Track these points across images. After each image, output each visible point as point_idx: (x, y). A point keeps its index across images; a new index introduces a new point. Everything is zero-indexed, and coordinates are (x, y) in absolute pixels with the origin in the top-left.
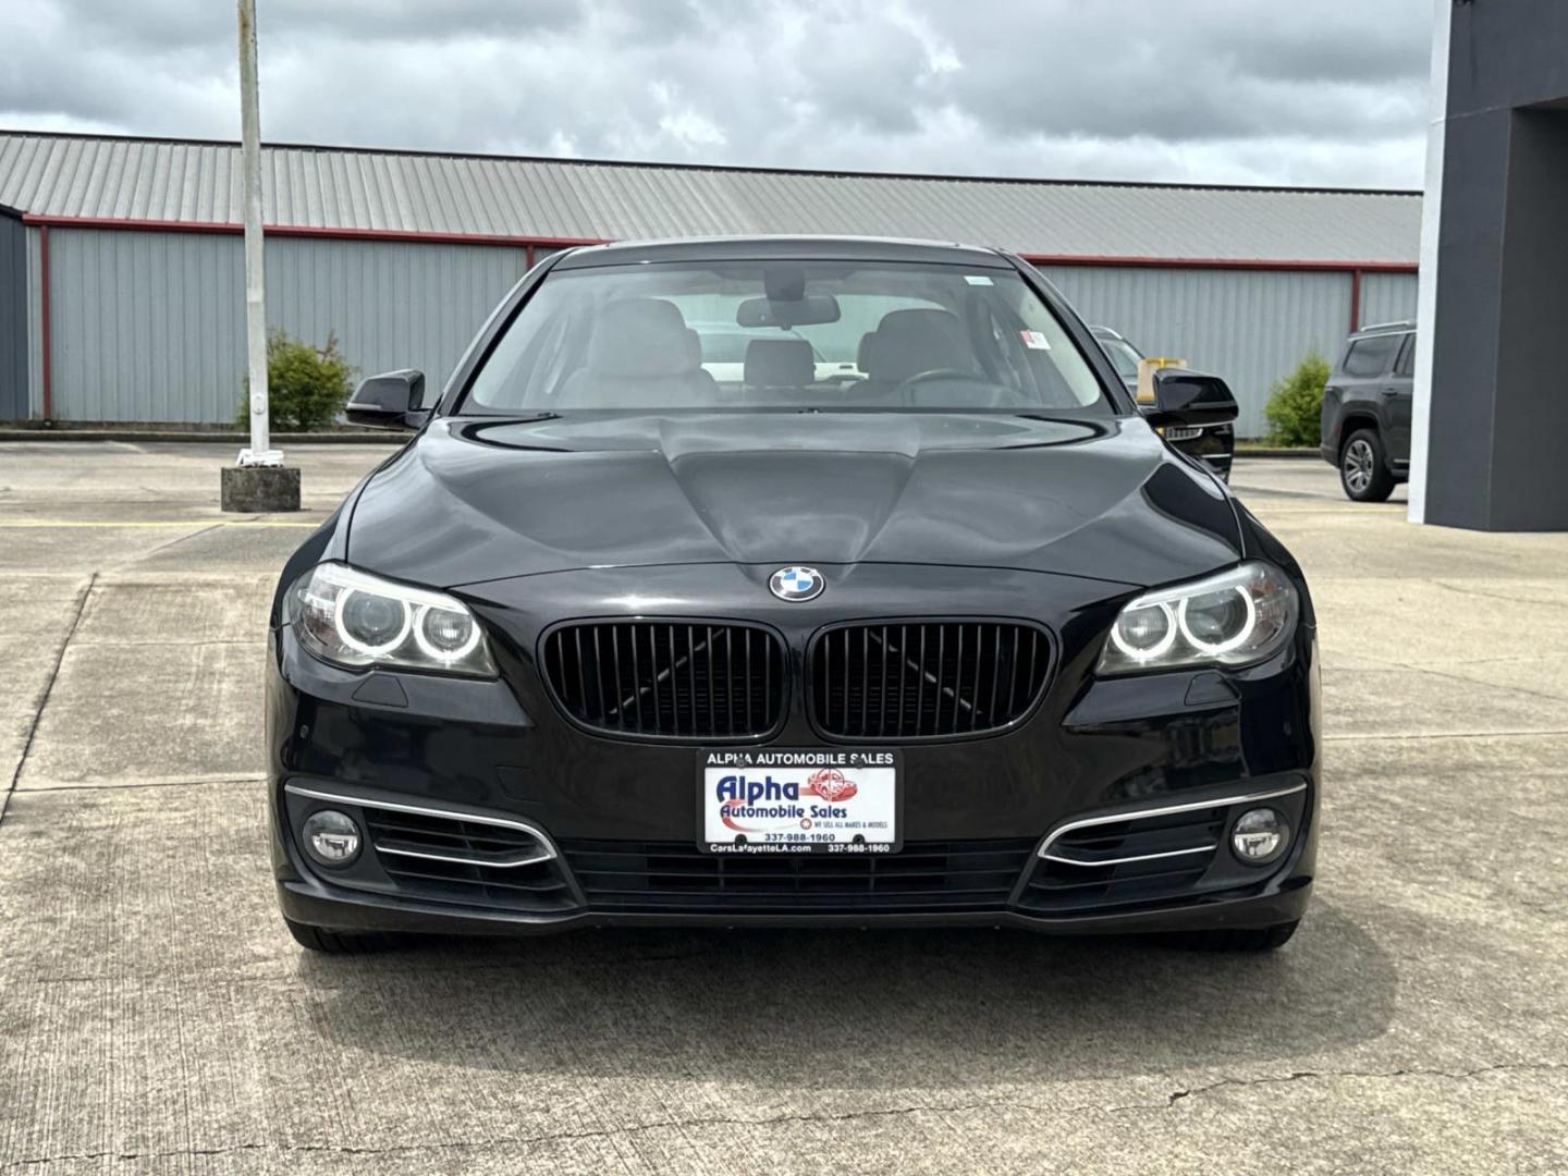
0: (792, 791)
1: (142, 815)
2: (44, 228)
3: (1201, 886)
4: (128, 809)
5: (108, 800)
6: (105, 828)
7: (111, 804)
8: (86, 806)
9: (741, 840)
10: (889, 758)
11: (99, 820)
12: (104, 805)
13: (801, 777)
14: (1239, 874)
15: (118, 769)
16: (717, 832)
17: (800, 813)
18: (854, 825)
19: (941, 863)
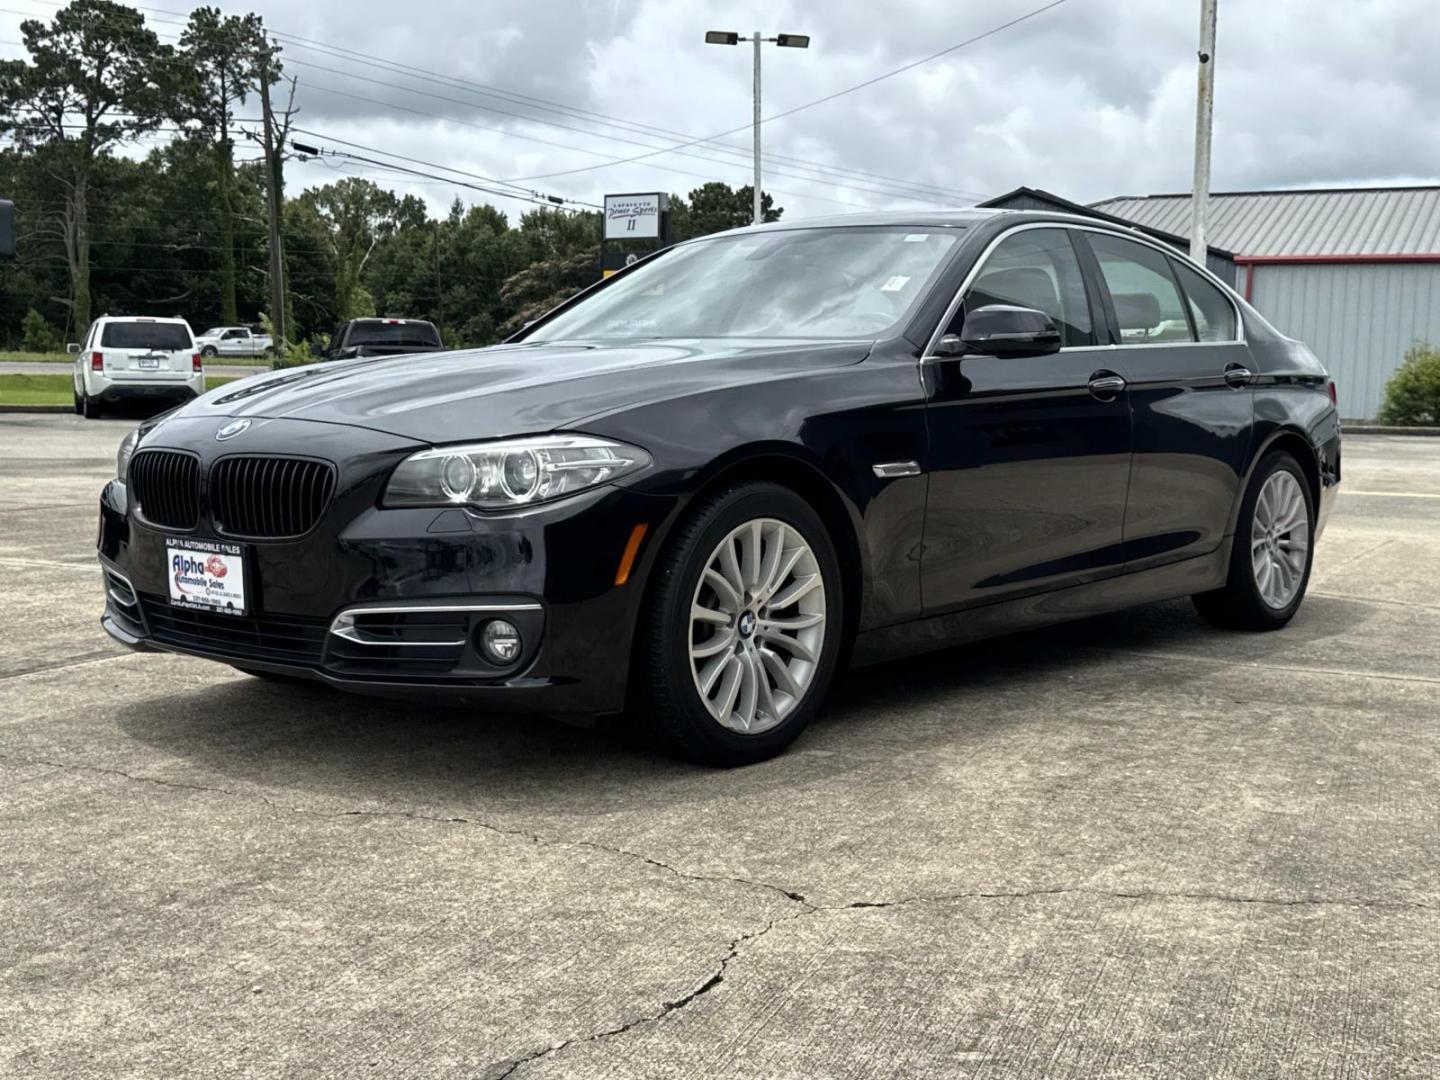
0: (200, 568)
2: (1250, 266)
3: (457, 672)
9: (183, 598)
10: (236, 549)
13: (201, 558)
14: (484, 668)
16: (175, 593)
17: (205, 583)
18: (227, 595)
19: (298, 632)
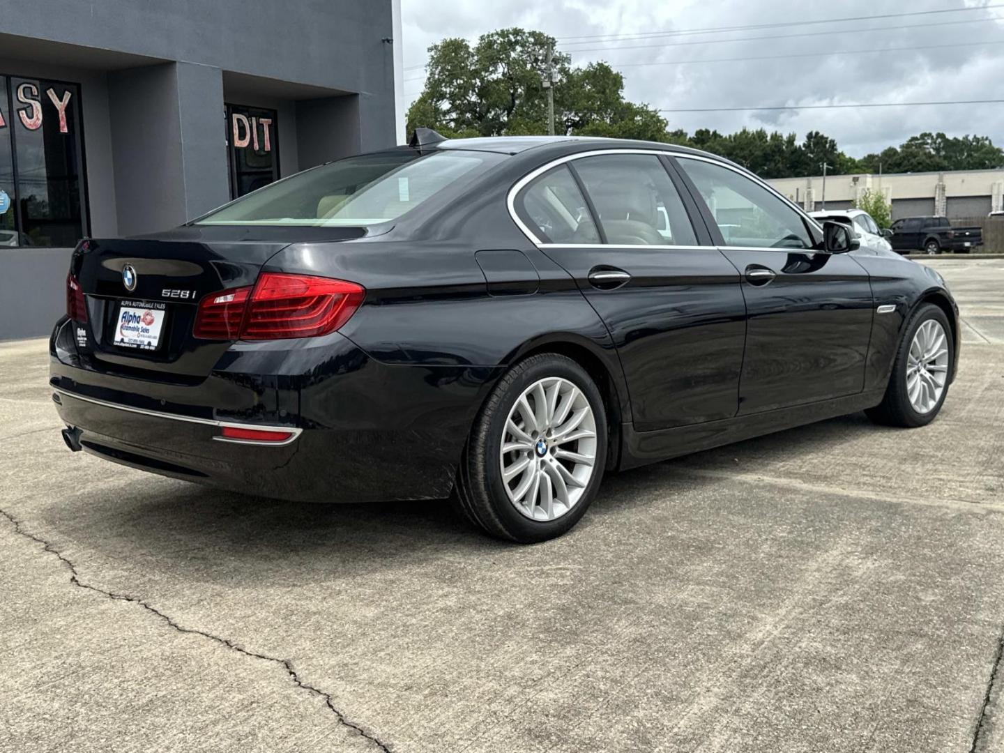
1: (961, 479)
4: (968, 484)
5: (978, 492)
6: (986, 475)
7: (976, 488)
8: (992, 490)
11: (989, 480)
12: (981, 489)
15: (960, 517)
